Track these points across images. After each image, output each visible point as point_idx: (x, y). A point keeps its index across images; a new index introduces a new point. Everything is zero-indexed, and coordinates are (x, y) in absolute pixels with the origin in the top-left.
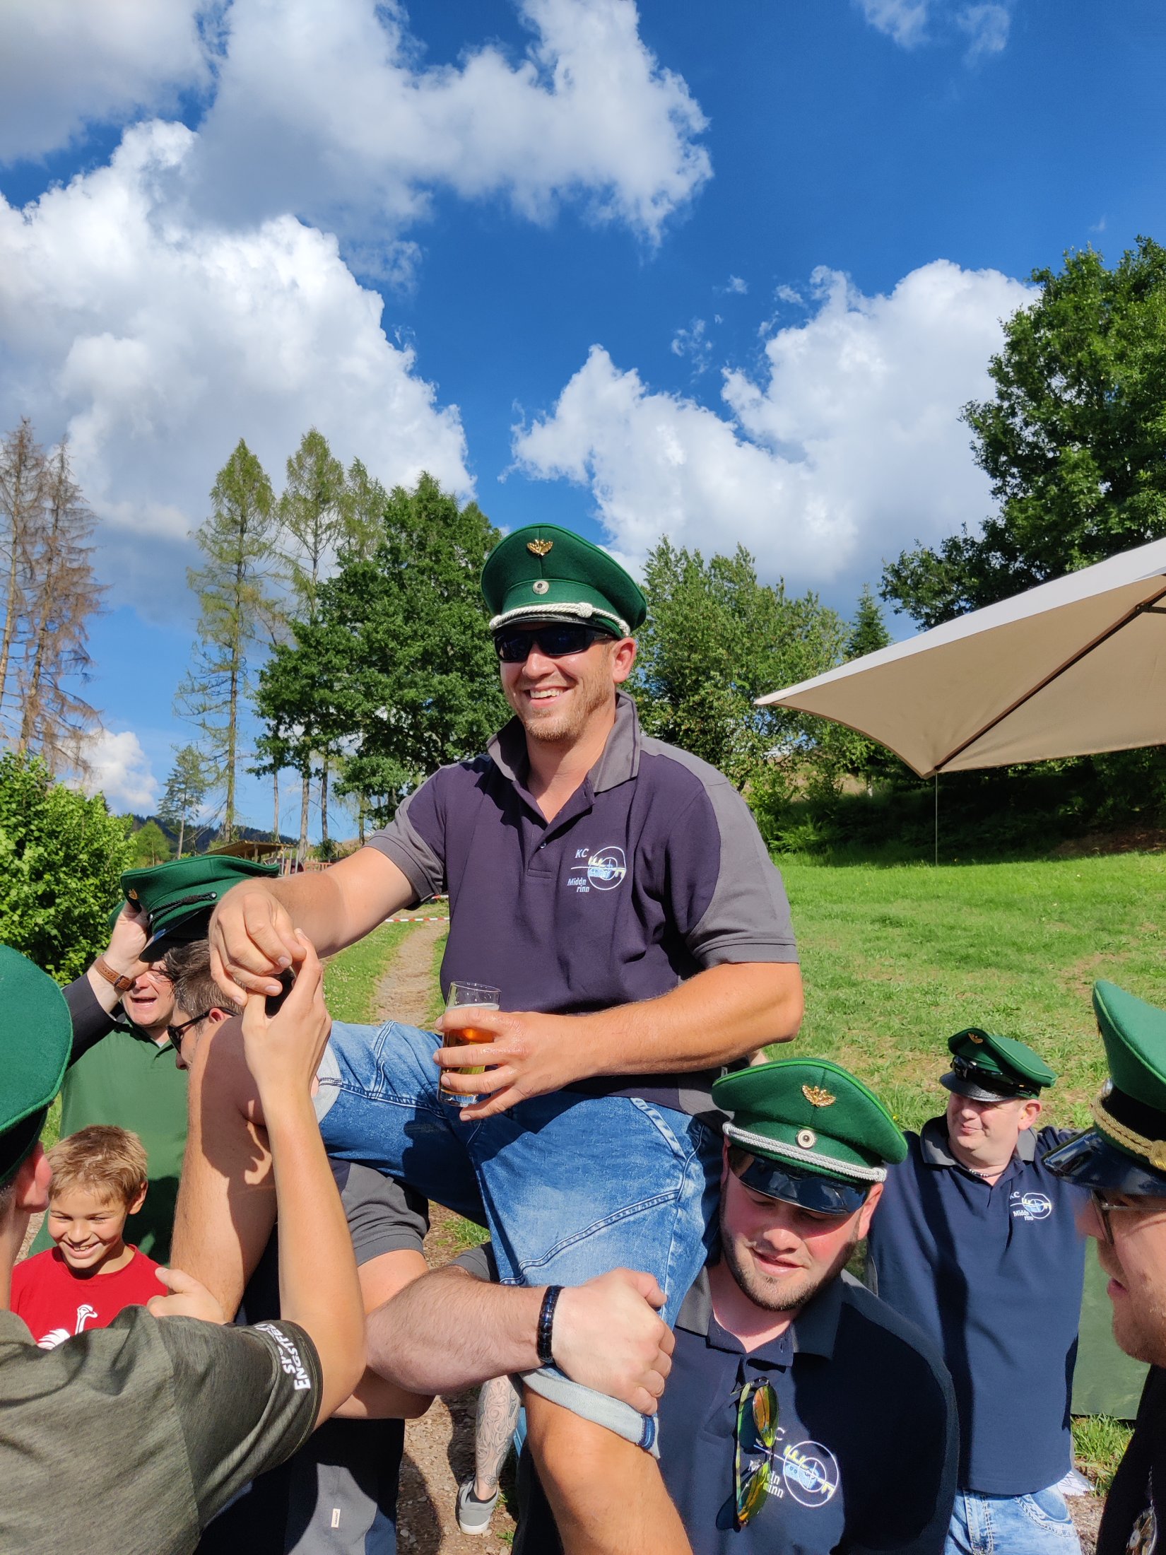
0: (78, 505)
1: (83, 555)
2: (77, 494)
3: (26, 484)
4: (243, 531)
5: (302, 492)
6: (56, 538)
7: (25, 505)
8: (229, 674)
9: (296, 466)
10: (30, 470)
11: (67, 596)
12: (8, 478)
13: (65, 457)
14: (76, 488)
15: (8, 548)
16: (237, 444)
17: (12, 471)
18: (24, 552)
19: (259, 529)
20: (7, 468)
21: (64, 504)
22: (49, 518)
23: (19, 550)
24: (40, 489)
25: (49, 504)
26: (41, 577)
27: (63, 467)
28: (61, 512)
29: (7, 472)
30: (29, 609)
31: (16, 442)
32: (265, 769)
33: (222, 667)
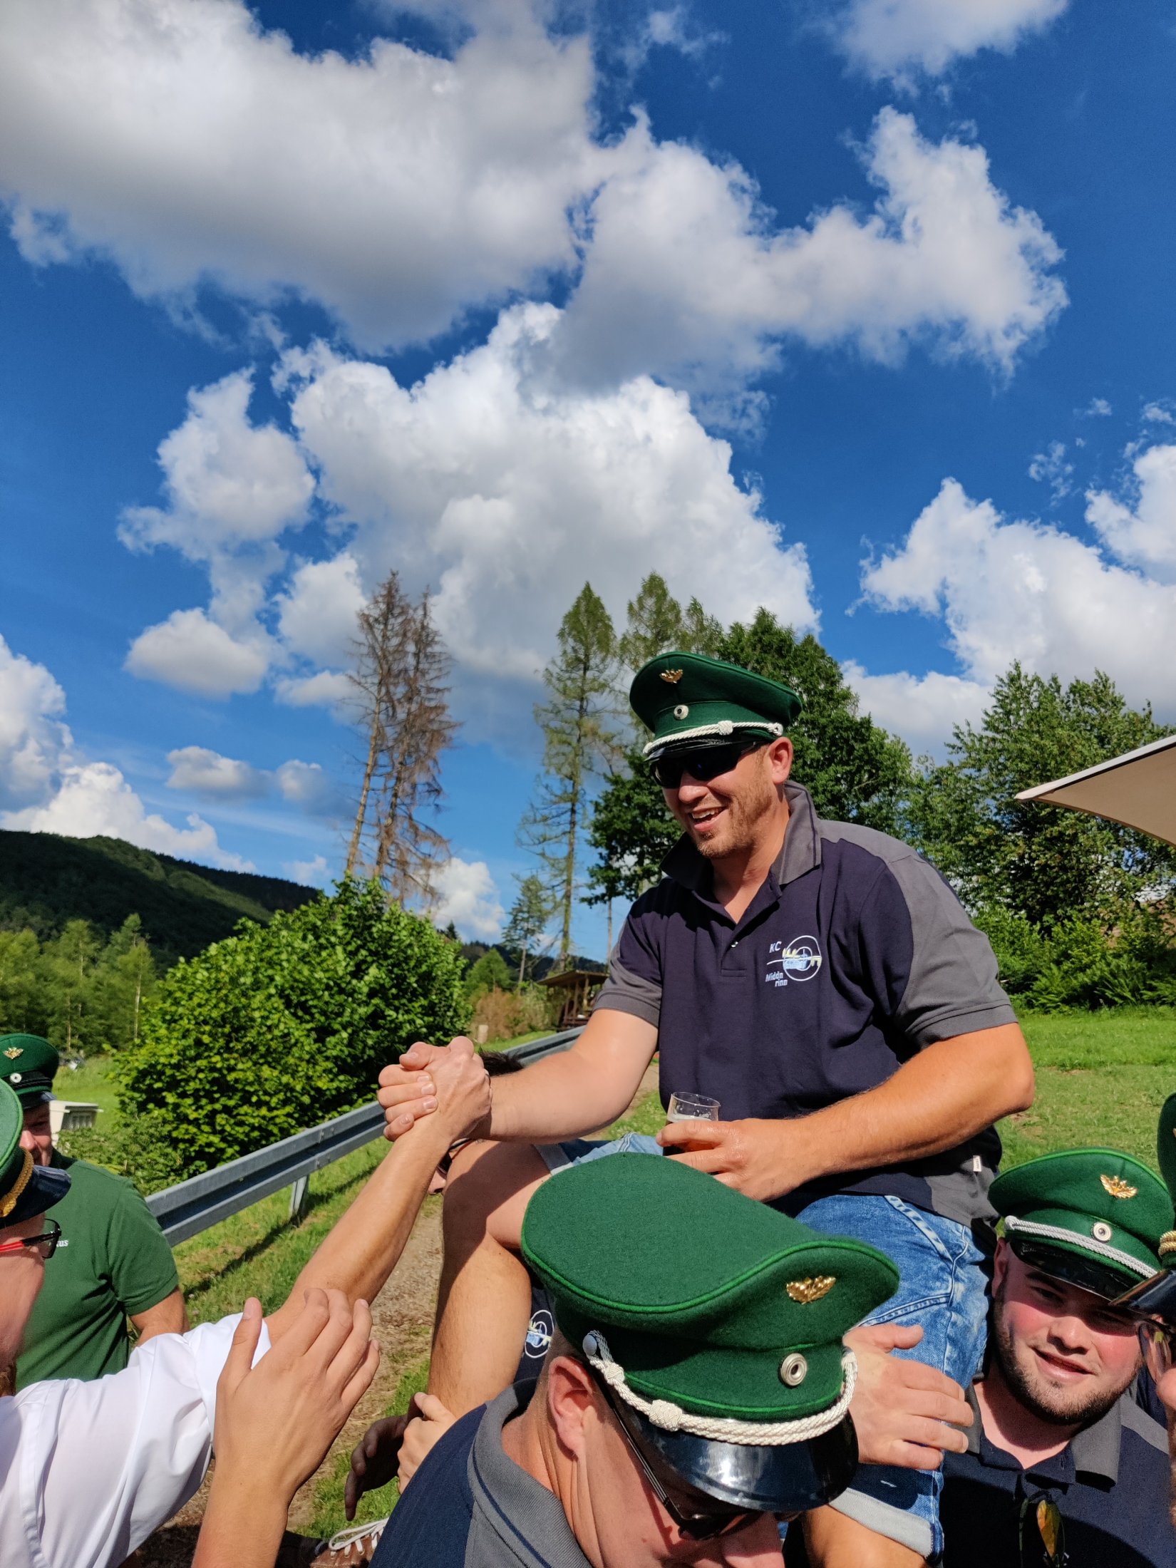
0: (436, 649)
1: (440, 694)
2: (437, 639)
3: (392, 630)
4: (586, 669)
5: (642, 632)
6: (416, 680)
7: (391, 649)
8: (569, 805)
9: (636, 607)
10: (396, 618)
11: (424, 732)
12: (377, 626)
13: (428, 605)
14: (436, 633)
15: (374, 689)
16: (582, 587)
17: (381, 619)
18: (388, 692)
19: (601, 667)
20: (377, 616)
21: (425, 648)
22: (411, 661)
23: (383, 690)
24: (405, 635)
25: (411, 648)
26: (401, 715)
27: (425, 615)
28: (422, 655)
29: (376, 620)
30: (390, 744)
31: (384, 592)
32: (597, 898)
33: (562, 799)
